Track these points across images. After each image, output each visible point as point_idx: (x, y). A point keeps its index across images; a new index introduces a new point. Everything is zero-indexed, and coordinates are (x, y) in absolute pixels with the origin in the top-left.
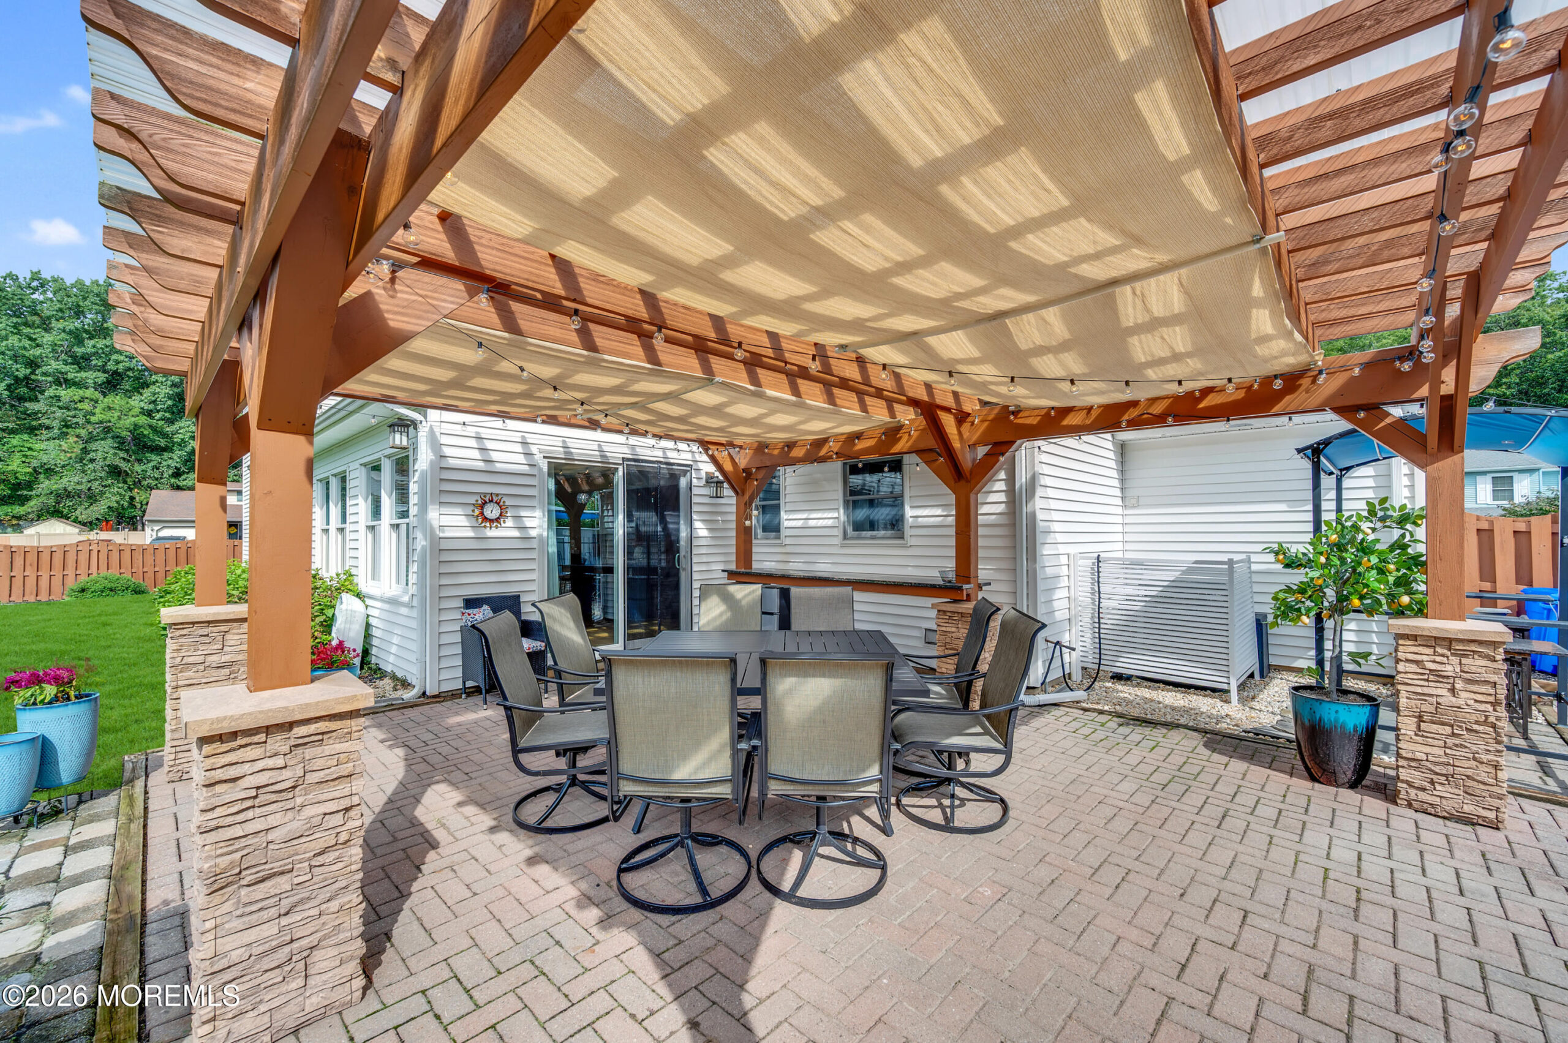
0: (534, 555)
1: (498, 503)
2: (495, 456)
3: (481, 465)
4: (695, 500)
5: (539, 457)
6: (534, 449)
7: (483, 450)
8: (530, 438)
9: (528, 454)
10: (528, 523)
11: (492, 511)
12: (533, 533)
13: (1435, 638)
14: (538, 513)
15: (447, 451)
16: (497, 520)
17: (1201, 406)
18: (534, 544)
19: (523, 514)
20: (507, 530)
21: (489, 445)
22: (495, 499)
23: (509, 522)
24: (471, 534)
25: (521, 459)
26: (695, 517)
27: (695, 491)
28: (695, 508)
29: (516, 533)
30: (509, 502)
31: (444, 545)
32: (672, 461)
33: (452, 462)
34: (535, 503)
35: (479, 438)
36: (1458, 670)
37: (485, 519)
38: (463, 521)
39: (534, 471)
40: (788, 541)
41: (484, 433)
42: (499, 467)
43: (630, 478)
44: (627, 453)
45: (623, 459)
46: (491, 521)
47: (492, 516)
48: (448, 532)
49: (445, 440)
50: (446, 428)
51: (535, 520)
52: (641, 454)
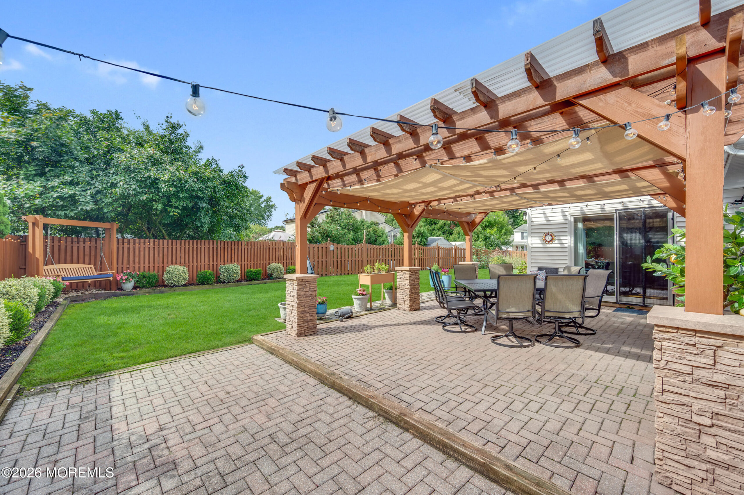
0: (567, 254)
1: (551, 235)
2: (550, 219)
3: (545, 223)
4: (677, 225)
5: (569, 217)
6: (567, 213)
7: (546, 217)
8: (565, 210)
9: (564, 216)
10: (564, 242)
11: (549, 238)
12: (566, 245)
14: (568, 238)
15: (532, 220)
16: (551, 241)
18: (567, 250)
19: (561, 238)
20: (556, 244)
21: (548, 215)
22: (550, 234)
23: (556, 242)
24: (541, 246)
25: (562, 218)
29: (559, 245)
30: (555, 234)
31: (533, 250)
32: (655, 205)
33: (535, 223)
34: (567, 234)
35: (544, 213)
37: (546, 241)
38: (539, 242)
39: (567, 222)
41: (546, 211)
42: (552, 222)
43: (621, 218)
44: (620, 206)
45: (616, 210)
46: (549, 242)
47: (549, 240)
48: (534, 246)
49: (533, 216)
50: (533, 212)
51: (568, 241)
52: (630, 205)
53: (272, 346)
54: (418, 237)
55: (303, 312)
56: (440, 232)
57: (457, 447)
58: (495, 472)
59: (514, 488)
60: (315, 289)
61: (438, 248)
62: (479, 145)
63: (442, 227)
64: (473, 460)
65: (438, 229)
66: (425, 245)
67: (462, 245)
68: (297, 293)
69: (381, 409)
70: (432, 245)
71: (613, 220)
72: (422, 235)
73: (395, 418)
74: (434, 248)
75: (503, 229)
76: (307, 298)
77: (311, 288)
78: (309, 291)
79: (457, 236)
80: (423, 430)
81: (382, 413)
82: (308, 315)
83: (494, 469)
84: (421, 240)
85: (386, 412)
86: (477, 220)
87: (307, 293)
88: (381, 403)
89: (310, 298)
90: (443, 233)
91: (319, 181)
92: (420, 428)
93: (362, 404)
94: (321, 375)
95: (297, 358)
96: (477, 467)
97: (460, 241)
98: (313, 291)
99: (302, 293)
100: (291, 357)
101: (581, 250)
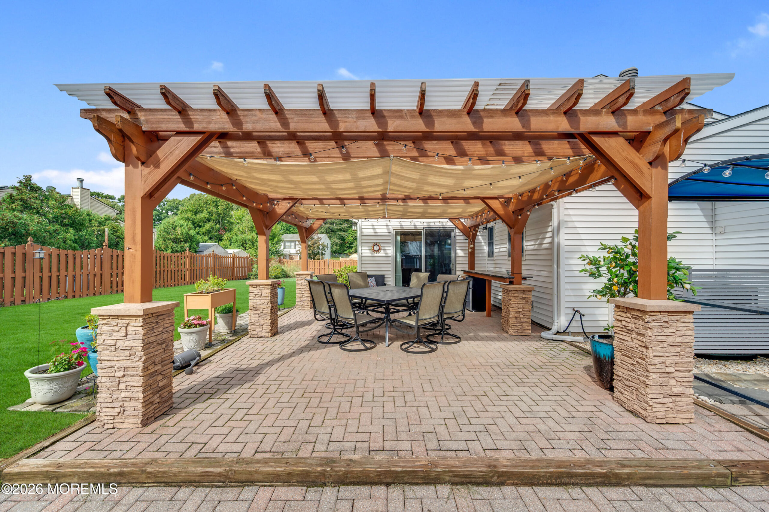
0: (390, 262)
1: (378, 246)
2: (377, 231)
3: (373, 234)
4: (457, 241)
5: (391, 230)
6: (390, 227)
7: (374, 229)
8: (388, 224)
9: (388, 229)
10: (388, 251)
11: (376, 248)
12: (390, 255)
13: (627, 308)
14: (391, 248)
15: (364, 230)
16: (378, 250)
17: (567, 184)
18: (390, 259)
19: (386, 248)
20: (381, 254)
21: (376, 227)
22: (377, 244)
23: (382, 251)
24: (370, 255)
25: (386, 231)
26: (457, 248)
27: (457, 238)
28: (457, 245)
29: (384, 255)
30: (382, 245)
31: (363, 258)
32: (446, 226)
33: (365, 234)
34: (391, 245)
36: (633, 326)
37: (374, 251)
38: (368, 251)
39: (390, 234)
40: (496, 258)
41: (374, 224)
42: (379, 234)
43: (426, 235)
44: (425, 225)
45: (424, 228)
46: (376, 251)
47: (377, 250)
48: (363, 255)
49: (363, 227)
50: (363, 223)
51: (390, 250)
52: (432, 225)
53: (109, 467)
54: (186, 242)
55: (152, 375)
56: (206, 238)
57: (574, 471)
58: (617, 476)
59: (635, 481)
60: (171, 328)
61: (215, 256)
62: (455, 149)
63: (209, 232)
64: (593, 475)
65: (203, 234)
66: (196, 252)
67: (238, 253)
68: (143, 340)
69: (455, 476)
70: (206, 253)
71: (420, 235)
72: (191, 240)
73: (483, 477)
74: (209, 256)
75: (275, 237)
76: (159, 347)
77: (166, 326)
78: (162, 332)
79: (228, 243)
80: (528, 472)
81: (456, 480)
82: (160, 377)
83: (616, 473)
84: (190, 246)
85: (465, 476)
86: (315, 227)
87: (159, 337)
88: (453, 467)
89: (164, 346)
90: (210, 238)
91: (206, 135)
92: (523, 472)
93: (419, 484)
94: (307, 474)
95: (220, 466)
96: (598, 480)
97: (232, 248)
98: (167, 332)
99: (151, 340)
100: (199, 470)
101: (399, 259)
